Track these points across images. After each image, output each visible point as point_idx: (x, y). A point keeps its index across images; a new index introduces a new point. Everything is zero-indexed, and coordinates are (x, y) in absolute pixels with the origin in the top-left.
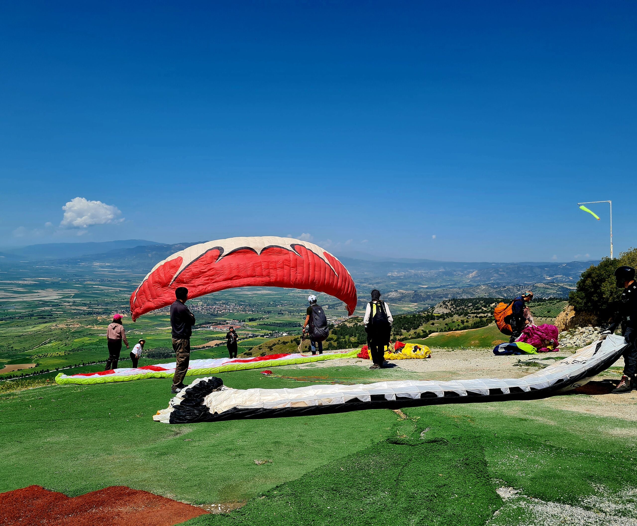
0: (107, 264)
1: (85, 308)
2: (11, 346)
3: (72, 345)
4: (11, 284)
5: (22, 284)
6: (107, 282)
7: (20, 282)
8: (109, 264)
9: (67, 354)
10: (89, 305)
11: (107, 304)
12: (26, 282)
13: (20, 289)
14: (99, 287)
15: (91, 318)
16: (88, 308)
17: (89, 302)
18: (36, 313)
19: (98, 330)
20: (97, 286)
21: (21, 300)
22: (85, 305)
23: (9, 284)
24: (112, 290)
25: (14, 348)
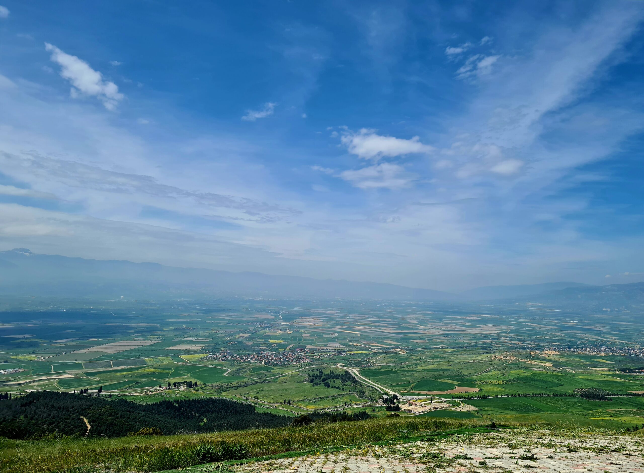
0: (538, 304)
1: (519, 343)
2: (460, 371)
3: (509, 376)
4: (461, 319)
5: (469, 319)
6: (539, 320)
7: (468, 318)
8: (540, 304)
9: (504, 383)
10: (523, 341)
11: (540, 340)
12: (471, 318)
13: (467, 324)
14: (532, 324)
15: (524, 352)
16: (522, 343)
17: (523, 338)
18: (479, 344)
19: (532, 364)
20: (530, 324)
21: (468, 332)
22: (519, 340)
23: (459, 319)
24: (543, 328)
25: (463, 373)
